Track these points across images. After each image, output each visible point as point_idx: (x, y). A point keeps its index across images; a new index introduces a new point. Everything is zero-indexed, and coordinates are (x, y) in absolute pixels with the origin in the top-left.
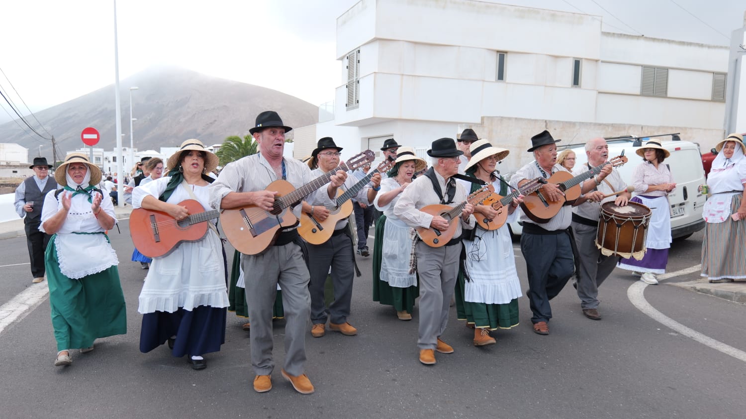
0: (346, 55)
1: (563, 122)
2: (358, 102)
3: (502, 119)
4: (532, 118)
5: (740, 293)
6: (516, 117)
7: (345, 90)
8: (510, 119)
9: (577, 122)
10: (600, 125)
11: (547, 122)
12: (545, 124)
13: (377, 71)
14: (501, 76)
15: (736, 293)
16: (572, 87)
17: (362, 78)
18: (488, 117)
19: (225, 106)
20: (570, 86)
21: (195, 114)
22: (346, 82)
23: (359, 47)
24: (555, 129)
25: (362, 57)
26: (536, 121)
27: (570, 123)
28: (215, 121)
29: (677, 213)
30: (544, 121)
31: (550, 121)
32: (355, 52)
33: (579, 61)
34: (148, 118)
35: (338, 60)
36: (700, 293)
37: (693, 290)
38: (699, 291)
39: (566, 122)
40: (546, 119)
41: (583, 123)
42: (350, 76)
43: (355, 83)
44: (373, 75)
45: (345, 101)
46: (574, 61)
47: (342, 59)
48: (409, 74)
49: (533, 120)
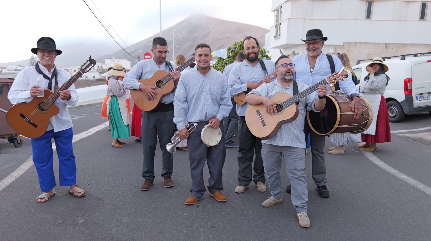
0: (276, 9)
1: (398, 44)
2: (280, 35)
3: (356, 43)
4: (376, 42)
5: (421, 138)
6: (366, 42)
7: (275, 28)
8: (361, 43)
9: (408, 44)
10: (425, 45)
11: (387, 44)
12: (385, 45)
13: (289, 18)
14: (368, 16)
15: (419, 139)
16: (419, 20)
17: (282, 22)
18: (347, 43)
19: (229, 37)
20: (418, 19)
21: (213, 41)
22: (275, 24)
23: (282, 4)
24: (392, 48)
25: (283, 10)
26: (379, 44)
27: (403, 44)
28: (223, 45)
29: (426, 98)
30: (385, 44)
31: (389, 44)
32: (280, 7)
33: (425, 4)
34: (189, 44)
35: (273, 11)
36: (406, 139)
37: (404, 137)
38: (406, 137)
39: (401, 44)
40: (386, 42)
41: (413, 44)
42: (277, 21)
43: (279, 25)
44: (287, 20)
45: (274, 35)
46: (422, 3)
47: (274, 11)
48: (308, 18)
49: (377, 43)
